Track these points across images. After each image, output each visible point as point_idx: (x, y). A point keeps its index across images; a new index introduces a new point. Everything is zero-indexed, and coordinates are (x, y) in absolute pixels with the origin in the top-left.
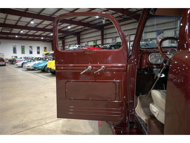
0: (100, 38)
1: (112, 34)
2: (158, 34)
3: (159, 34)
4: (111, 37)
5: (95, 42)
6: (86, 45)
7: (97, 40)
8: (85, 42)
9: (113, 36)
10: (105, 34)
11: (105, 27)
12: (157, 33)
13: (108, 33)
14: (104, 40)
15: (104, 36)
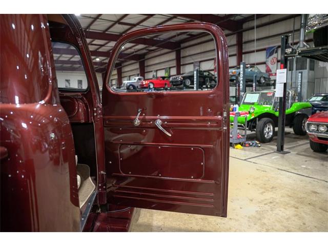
0: (174, 63)
1: (194, 57)
2: (269, 54)
3: (271, 54)
4: (193, 61)
5: (167, 71)
6: (154, 76)
7: (170, 68)
8: (152, 71)
9: (196, 61)
10: (183, 57)
11: (183, 45)
12: (267, 53)
13: (187, 55)
14: (182, 67)
15: (182, 60)
